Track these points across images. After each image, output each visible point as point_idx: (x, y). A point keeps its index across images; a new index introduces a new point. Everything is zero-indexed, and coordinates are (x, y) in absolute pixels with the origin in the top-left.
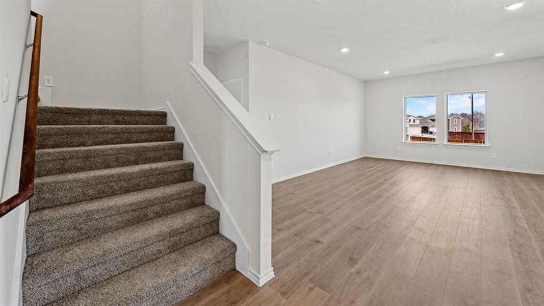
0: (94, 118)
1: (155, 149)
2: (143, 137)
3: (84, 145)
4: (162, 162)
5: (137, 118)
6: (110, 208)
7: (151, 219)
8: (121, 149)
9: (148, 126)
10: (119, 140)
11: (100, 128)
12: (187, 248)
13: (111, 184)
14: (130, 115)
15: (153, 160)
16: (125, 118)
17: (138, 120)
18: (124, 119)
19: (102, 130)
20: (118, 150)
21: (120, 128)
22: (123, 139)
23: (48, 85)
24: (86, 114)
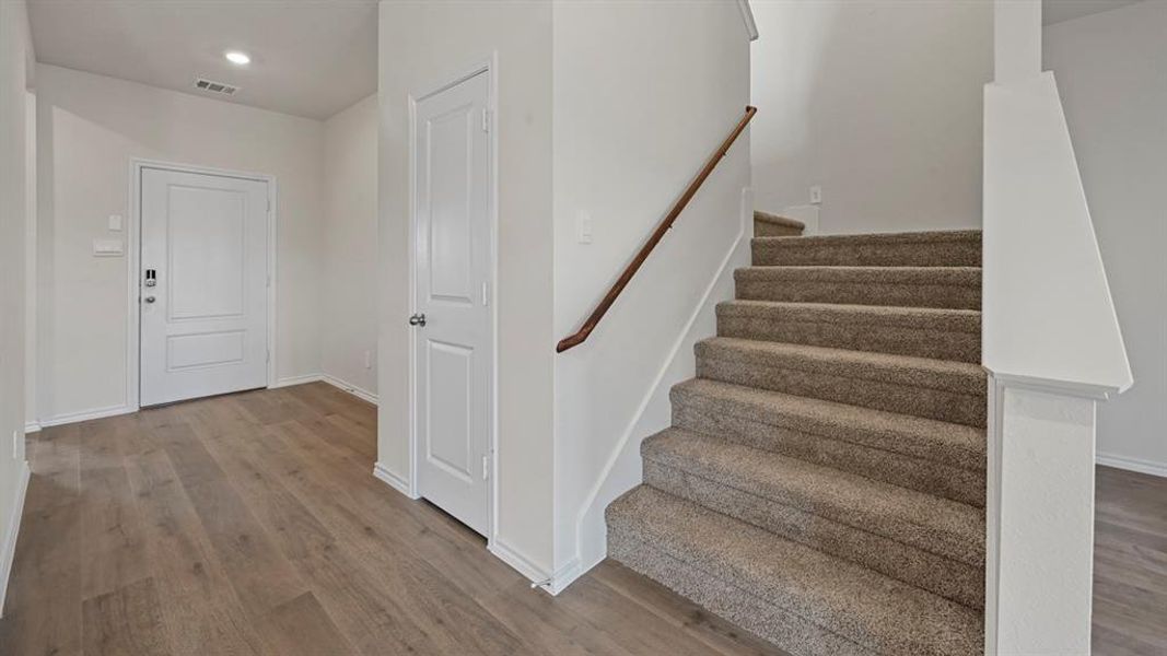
0: (823, 254)
1: (898, 323)
2: (896, 293)
3: (790, 300)
4: (916, 356)
5: (906, 250)
6: (752, 407)
7: (821, 463)
8: (825, 312)
9: (908, 268)
10: (845, 295)
11: (812, 272)
12: (855, 568)
13: (784, 371)
14: (888, 244)
15: (894, 348)
16: (879, 252)
17: (907, 254)
18: (875, 254)
19: (815, 275)
20: (820, 314)
21: (845, 271)
22: (852, 293)
23: (814, 201)
24: (810, 247)
